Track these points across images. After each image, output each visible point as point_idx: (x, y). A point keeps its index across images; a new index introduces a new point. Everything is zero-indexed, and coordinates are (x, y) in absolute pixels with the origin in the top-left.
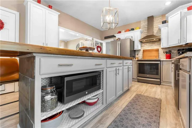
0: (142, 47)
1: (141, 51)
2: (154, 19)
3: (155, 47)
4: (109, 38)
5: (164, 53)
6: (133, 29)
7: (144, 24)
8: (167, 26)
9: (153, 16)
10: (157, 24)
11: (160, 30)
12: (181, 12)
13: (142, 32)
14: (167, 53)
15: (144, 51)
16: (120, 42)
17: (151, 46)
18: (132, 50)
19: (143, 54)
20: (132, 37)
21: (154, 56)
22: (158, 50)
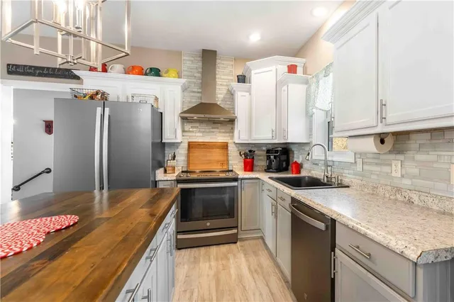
0: (185, 134)
1: (182, 145)
2: (218, 61)
3: (219, 137)
4: (40, 75)
5: (241, 155)
6: (156, 72)
7: (191, 65)
8: (249, 91)
9: (216, 51)
10: (225, 76)
11: (231, 94)
12: (276, 69)
13: (184, 89)
14: (246, 155)
15: (191, 146)
16: (107, 110)
17: (209, 132)
18: (158, 143)
19: (188, 156)
20: (156, 99)
21: (218, 162)
22: (225, 147)
